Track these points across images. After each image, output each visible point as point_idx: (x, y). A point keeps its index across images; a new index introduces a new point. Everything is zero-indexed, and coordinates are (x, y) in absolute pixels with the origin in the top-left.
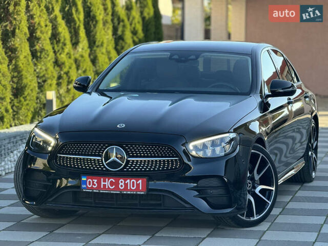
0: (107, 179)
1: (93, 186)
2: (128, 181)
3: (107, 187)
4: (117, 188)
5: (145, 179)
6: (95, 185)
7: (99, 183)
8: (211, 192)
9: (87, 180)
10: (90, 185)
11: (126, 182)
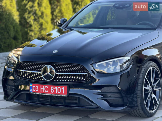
0: (44, 86)
3: (44, 91)
5: (66, 87)
6: (37, 90)
7: (39, 88)
8: (110, 96)
9: (33, 86)
11: (55, 89)
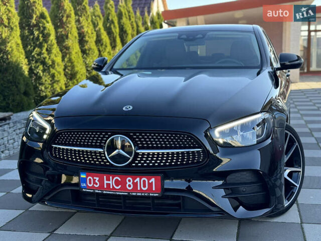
0: (111, 177)
1: (95, 185)
2: (138, 179)
3: (111, 187)
4: (124, 188)
5: (159, 178)
6: (97, 184)
7: (101, 181)
8: (244, 190)
9: (87, 177)
10: (90, 183)
11: (135, 181)
